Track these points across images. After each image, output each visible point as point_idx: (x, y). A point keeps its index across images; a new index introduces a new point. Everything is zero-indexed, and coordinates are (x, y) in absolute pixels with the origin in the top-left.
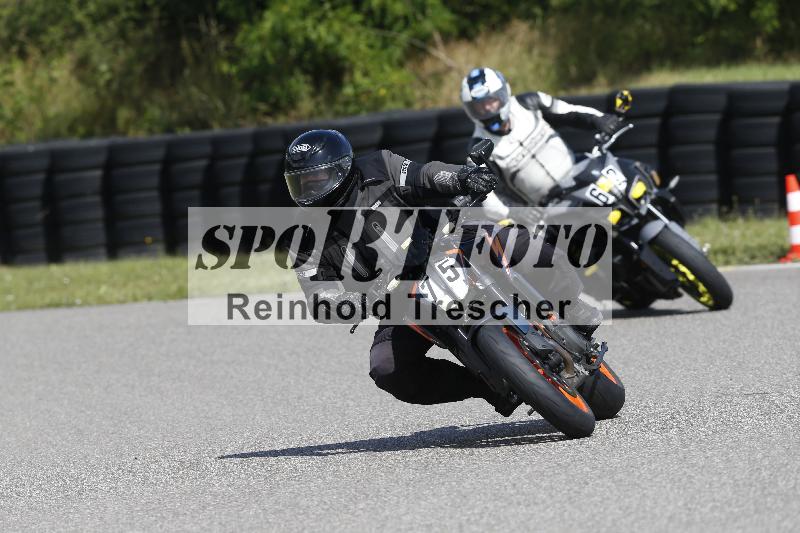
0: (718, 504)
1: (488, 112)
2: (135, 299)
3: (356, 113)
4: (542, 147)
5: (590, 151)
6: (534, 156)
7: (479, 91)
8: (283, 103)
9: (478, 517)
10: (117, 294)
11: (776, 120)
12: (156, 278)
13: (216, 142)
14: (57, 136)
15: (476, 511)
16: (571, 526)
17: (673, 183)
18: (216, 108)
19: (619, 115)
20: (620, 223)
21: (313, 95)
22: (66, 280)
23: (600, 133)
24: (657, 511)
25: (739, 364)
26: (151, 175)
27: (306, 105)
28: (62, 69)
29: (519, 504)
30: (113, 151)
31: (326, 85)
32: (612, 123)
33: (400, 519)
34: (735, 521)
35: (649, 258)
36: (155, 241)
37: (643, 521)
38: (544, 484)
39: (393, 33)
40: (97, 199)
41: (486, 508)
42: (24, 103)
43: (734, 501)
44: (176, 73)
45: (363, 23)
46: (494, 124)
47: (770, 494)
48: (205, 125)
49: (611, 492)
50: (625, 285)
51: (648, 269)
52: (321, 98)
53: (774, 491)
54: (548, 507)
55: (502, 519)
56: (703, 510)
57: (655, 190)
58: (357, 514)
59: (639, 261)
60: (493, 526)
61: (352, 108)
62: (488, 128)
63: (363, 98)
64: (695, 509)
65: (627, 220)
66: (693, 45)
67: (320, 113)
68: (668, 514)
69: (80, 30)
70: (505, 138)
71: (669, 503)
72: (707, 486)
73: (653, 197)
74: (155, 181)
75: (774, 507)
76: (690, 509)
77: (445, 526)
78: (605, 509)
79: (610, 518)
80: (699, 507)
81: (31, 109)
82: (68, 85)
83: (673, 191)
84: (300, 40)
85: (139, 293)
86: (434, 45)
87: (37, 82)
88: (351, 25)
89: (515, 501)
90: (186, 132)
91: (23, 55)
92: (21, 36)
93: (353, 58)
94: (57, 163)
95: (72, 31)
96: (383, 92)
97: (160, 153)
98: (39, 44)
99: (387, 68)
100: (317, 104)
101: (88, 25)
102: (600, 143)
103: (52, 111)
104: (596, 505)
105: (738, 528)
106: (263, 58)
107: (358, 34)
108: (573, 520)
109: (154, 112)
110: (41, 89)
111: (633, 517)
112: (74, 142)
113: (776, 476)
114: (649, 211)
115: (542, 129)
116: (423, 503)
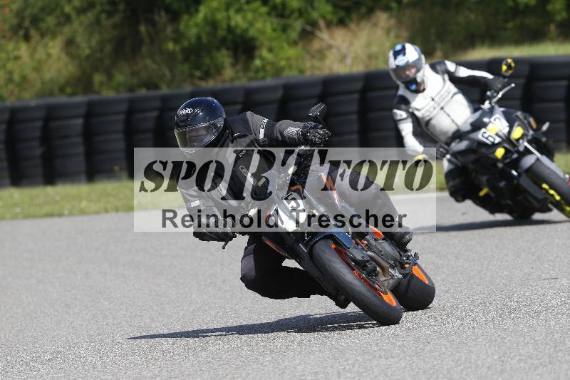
0: (523, 358)
1: (408, 76)
2: (106, 211)
3: (264, 78)
4: (448, 102)
5: (483, 104)
6: (442, 108)
7: (401, 61)
8: (213, 71)
9: (351, 367)
10: (93, 207)
11: (564, 83)
12: (122, 196)
13: (165, 99)
14: (51, 94)
15: (350, 362)
16: (418, 373)
17: (545, 127)
18: (165, 75)
19: (505, 77)
20: (505, 157)
21: (233, 65)
22: (58, 198)
23: (490, 90)
24: (479, 363)
25: (538, 257)
26: (118, 122)
27: (228, 73)
28: (55, 47)
29: (380, 357)
30: (90, 105)
31: (242, 58)
32: (499, 83)
33: (295, 368)
34: (535, 370)
35: (525, 182)
36: (121, 169)
37: (470, 370)
38: (398, 343)
39: (291, 21)
40: (79, 140)
41: (357, 360)
42: (28, 71)
43: (534, 355)
44: (136, 50)
45: (269, 14)
46: (412, 85)
47: (560, 350)
48: (156, 87)
49: (447, 349)
50: (510, 203)
51: (525, 191)
52: (239, 67)
53: (563, 349)
54: (401, 359)
55: (369, 368)
56: (512, 362)
57: (531, 132)
58: (264, 364)
59: (518, 184)
60: (362, 373)
61: (261, 74)
62: (408, 88)
63: (268, 68)
64: (507, 361)
65: (509, 155)
66: (505, 29)
67: (238, 78)
68: (487, 365)
69: (68, 19)
70: (420, 95)
71: (488, 357)
72: (515, 345)
73: (529, 137)
74: (120, 127)
75: (563, 360)
76: (503, 362)
77: (327, 373)
78: (442, 361)
79: (446, 367)
80: (509, 359)
81: (32, 76)
82: (59, 59)
83: (545, 133)
84: (224, 25)
85: (109, 207)
86: (320, 30)
87: (37, 56)
88: (261, 15)
89: (378, 355)
90: (143, 92)
91: (27, 38)
92: (27, 23)
93: (262, 38)
94: (51, 114)
95: (62, 19)
96: (283, 63)
97: (124, 107)
98: (38, 29)
99: (285, 45)
100: (237, 72)
101: (74, 16)
102: (490, 98)
103: (47, 76)
104: (435, 358)
105: (538, 374)
106: (199, 38)
107: (265, 21)
108: (419, 369)
109: (120, 78)
110: (40, 62)
111: (462, 367)
112: (63, 99)
113: (564, 338)
114: (526, 148)
115: (448, 88)
116: (312, 357)
